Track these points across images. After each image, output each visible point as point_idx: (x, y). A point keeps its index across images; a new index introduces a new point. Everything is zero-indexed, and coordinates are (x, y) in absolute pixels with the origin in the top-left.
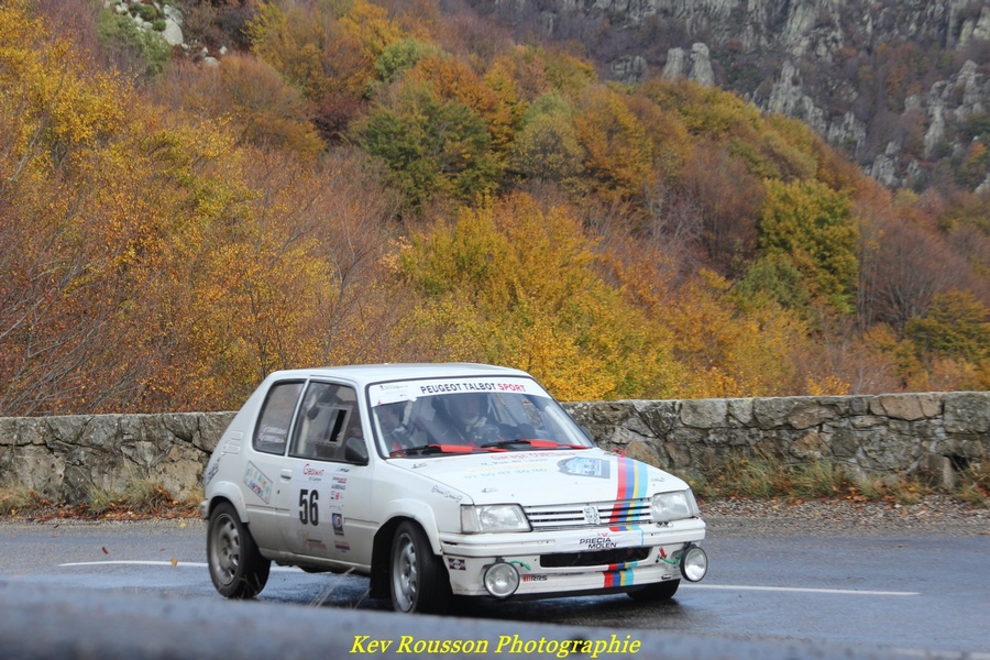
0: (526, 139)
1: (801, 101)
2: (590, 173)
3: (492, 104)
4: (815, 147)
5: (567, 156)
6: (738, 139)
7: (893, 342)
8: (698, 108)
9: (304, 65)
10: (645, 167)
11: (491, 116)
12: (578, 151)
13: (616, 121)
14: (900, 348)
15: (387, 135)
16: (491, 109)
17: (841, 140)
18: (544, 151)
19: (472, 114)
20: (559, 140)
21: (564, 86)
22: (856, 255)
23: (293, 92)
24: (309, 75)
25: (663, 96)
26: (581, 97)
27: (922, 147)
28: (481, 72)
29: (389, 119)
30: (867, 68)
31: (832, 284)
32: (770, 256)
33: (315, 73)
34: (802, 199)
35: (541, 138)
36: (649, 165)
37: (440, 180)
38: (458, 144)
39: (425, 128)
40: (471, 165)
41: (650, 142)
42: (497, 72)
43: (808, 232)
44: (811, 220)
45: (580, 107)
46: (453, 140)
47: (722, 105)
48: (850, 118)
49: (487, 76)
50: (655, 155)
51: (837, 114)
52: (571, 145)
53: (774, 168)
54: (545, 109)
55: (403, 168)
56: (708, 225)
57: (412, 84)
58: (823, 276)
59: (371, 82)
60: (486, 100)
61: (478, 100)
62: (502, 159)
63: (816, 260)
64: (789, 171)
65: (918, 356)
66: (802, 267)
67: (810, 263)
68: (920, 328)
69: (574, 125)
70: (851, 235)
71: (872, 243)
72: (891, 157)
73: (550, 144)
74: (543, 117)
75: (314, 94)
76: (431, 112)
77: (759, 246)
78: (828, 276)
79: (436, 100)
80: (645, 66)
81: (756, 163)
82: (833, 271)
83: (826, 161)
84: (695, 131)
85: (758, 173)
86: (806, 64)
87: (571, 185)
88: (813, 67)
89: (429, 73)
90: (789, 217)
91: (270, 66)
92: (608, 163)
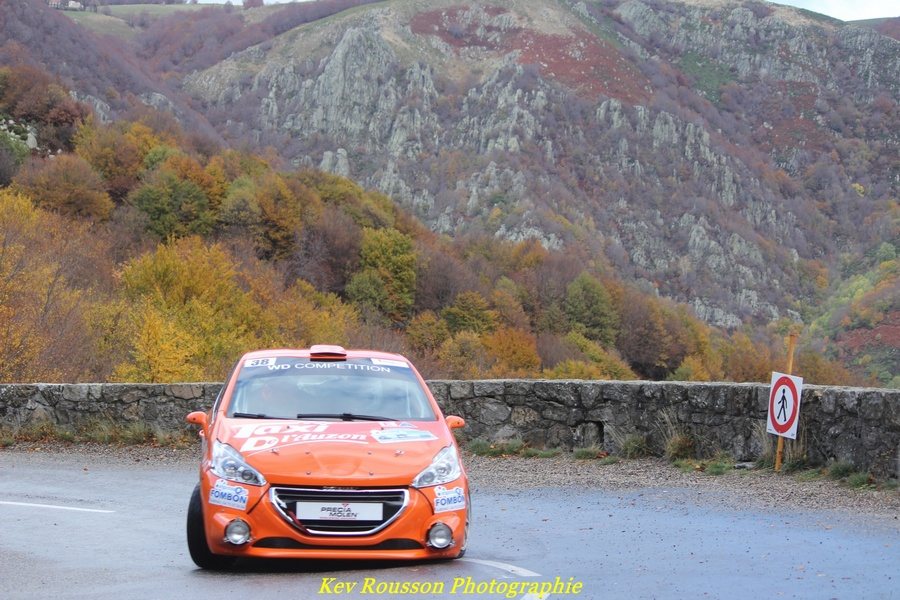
0: (228, 203)
1: (398, 182)
2: (265, 222)
3: (210, 183)
4: (394, 210)
5: (251, 213)
6: (350, 204)
7: (434, 321)
8: (328, 187)
9: (104, 160)
10: (296, 220)
11: (209, 190)
12: (258, 210)
13: (280, 193)
14: (438, 324)
15: (148, 200)
16: (209, 185)
17: (421, 205)
18: (239, 210)
19: (198, 188)
20: (247, 204)
21: (252, 173)
22: (415, 271)
23: (97, 176)
24: (107, 165)
25: (308, 180)
26: (260, 180)
27: (466, 209)
28: (204, 165)
29: (150, 191)
30: (435, 164)
31: (401, 287)
32: (366, 271)
33: (110, 164)
34: (385, 239)
35: (237, 202)
36: (298, 219)
37: (179, 227)
38: (189, 206)
39: (171, 196)
40: (197, 217)
41: (299, 206)
42: (213, 164)
43: (388, 258)
44: (390, 251)
45: (260, 185)
46: (187, 203)
47: (341, 186)
48: (425, 192)
49: (207, 167)
50: (302, 214)
51: (418, 190)
52: (254, 207)
53: (370, 221)
54: (240, 185)
55: (158, 219)
56: (332, 253)
57: (165, 170)
58: (396, 283)
59: (142, 170)
60: (206, 181)
61: (202, 180)
62: (215, 214)
63: (393, 274)
64: (378, 224)
65: (449, 329)
66: (385, 278)
67: (389, 276)
68: (449, 313)
69: (256, 195)
70: (412, 260)
71: (424, 265)
72: (448, 214)
73: (242, 206)
74: (238, 191)
75: (109, 176)
76: (174, 188)
77: (360, 266)
78: (399, 283)
79: (177, 181)
80: (310, 161)
81: (360, 218)
82: (402, 280)
83: (399, 218)
84: (325, 200)
85: (361, 224)
86: (401, 162)
87: (254, 229)
88: (405, 164)
89: (175, 165)
90: (376, 248)
91: (85, 161)
92: (275, 217)
